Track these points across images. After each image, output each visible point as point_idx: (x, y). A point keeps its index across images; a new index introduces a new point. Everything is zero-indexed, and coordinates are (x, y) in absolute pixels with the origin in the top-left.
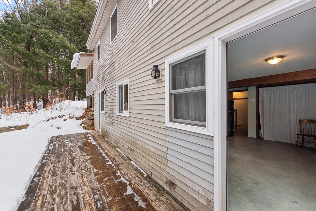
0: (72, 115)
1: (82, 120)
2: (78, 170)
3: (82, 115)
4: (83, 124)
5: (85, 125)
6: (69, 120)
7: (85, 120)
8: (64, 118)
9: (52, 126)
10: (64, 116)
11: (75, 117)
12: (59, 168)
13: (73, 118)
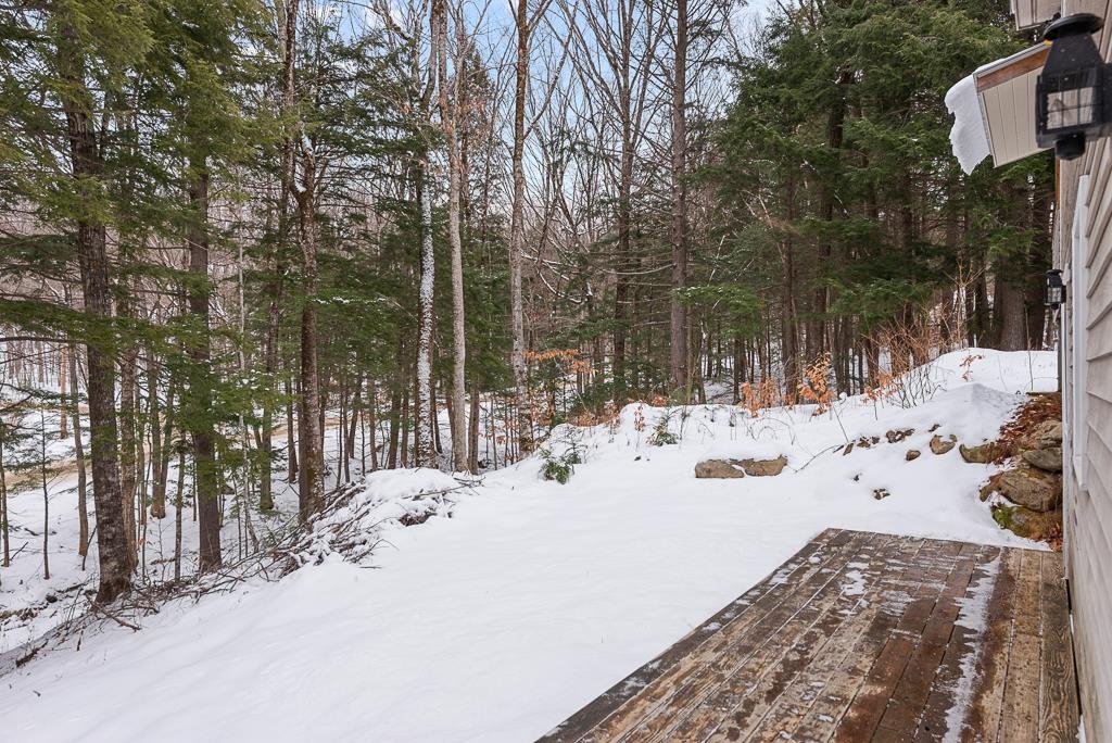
0: (944, 433)
1: (993, 470)
2: (763, 729)
3: (994, 436)
4: (995, 493)
5: (1003, 500)
6: (928, 458)
7: (1006, 466)
8: (909, 444)
9: (857, 479)
10: (909, 432)
11: (957, 445)
12: (720, 678)
13: (947, 448)
